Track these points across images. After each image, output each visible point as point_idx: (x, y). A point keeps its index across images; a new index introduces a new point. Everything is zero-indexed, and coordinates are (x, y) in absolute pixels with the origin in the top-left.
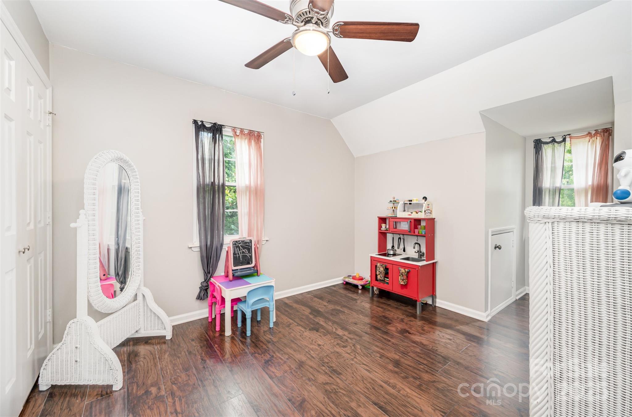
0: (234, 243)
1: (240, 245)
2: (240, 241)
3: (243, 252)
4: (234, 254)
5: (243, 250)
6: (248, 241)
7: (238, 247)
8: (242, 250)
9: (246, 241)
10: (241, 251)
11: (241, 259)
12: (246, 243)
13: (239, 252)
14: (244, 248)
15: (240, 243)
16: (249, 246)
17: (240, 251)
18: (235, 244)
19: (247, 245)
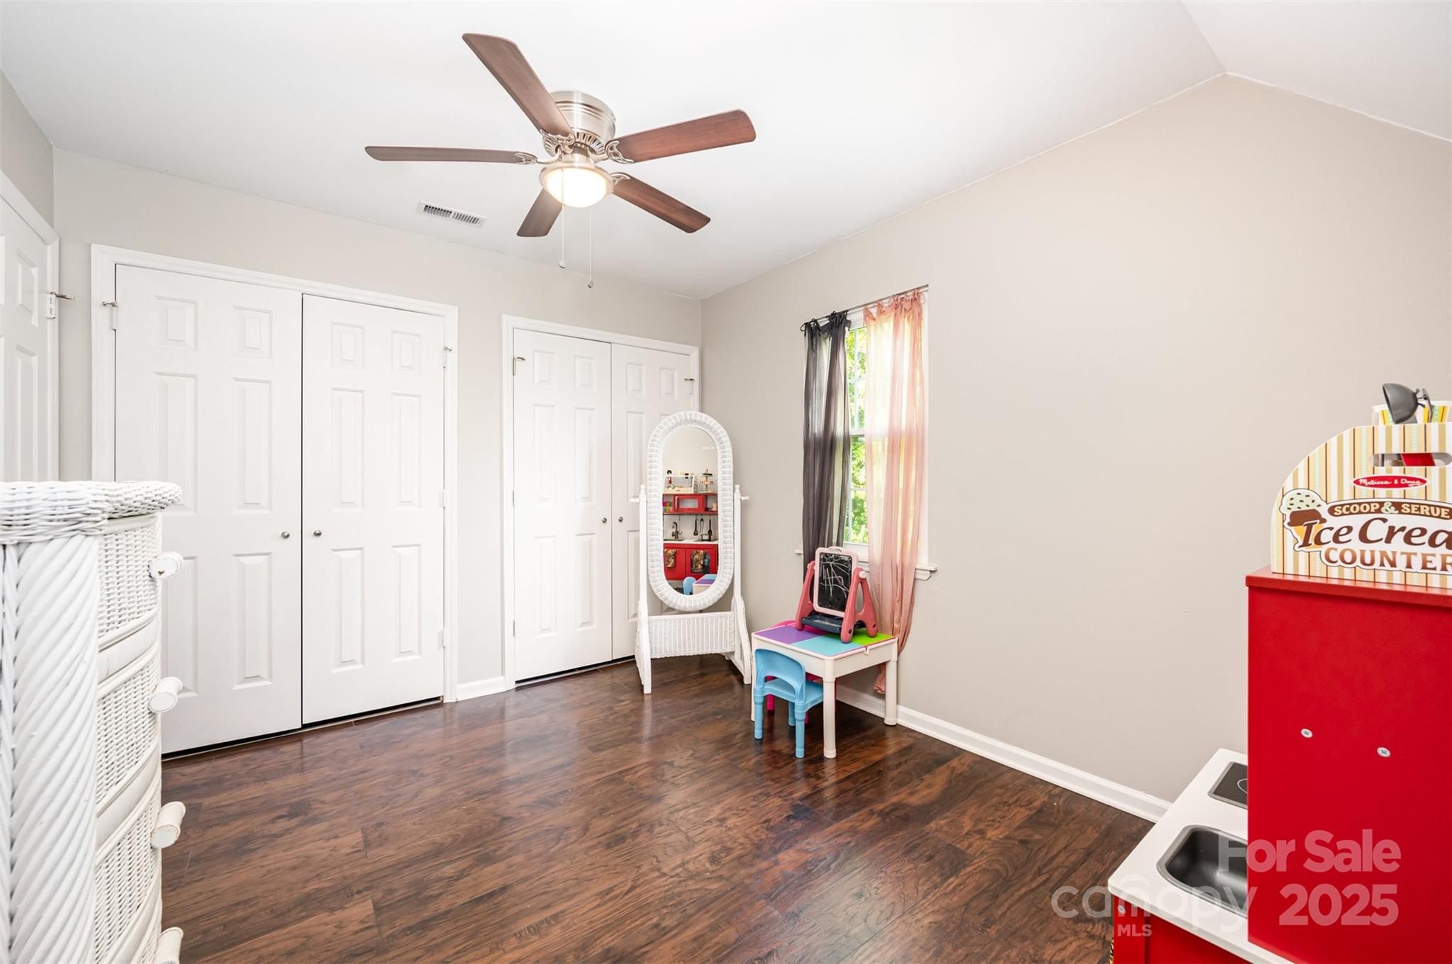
0: (822, 557)
1: (831, 563)
2: (831, 555)
3: (836, 581)
4: (821, 579)
5: (836, 577)
6: (846, 559)
7: (827, 566)
8: (834, 575)
9: (843, 558)
10: (832, 577)
11: (831, 594)
12: (842, 561)
13: (829, 578)
14: (838, 572)
15: (831, 560)
16: (846, 570)
17: (830, 576)
18: (824, 560)
19: (843, 567)
